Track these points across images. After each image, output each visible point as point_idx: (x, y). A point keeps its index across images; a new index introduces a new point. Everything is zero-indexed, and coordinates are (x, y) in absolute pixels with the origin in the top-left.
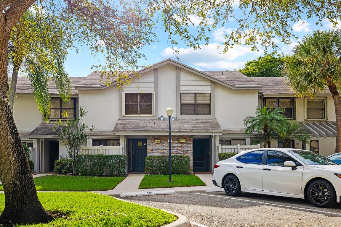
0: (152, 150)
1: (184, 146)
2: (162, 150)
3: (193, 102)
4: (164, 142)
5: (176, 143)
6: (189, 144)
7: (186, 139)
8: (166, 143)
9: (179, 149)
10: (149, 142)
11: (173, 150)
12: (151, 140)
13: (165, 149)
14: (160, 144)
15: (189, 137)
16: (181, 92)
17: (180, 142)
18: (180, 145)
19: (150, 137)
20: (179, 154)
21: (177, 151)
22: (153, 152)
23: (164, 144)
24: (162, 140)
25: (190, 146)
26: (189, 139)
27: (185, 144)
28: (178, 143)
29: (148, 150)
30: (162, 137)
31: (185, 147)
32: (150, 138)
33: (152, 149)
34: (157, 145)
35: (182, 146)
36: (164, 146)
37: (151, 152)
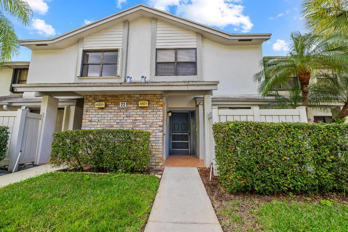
0: (91, 121)
1: (148, 113)
2: (109, 121)
3: (173, 60)
4: (113, 106)
5: (133, 108)
6: (157, 111)
7: (152, 101)
8: (116, 108)
9: (137, 118)
10: (87, 106)
11: (128, 121)
12: (90, 104)
13: (114, 118)
14: (105, 111)
15: (157, 99)
16: (157, 47)
17: (140, 105)
18: (139, 112)
19: (89, 98)
20: (137, 129)
21: (134, 123)
22: (92, 123)
23: (113, 111)
24: (110, 104)
25: (158, 113)
26: (158, 102)
27: (150, 111)
28: (137, 109)
29: (83, 121)
30: (110, 98)
31: (150, 116)
32: (89, 100)
33: (90, 118)
34: (101, 111)
35: (144, 113)
36: (112, 113)
37: (89, 123)
